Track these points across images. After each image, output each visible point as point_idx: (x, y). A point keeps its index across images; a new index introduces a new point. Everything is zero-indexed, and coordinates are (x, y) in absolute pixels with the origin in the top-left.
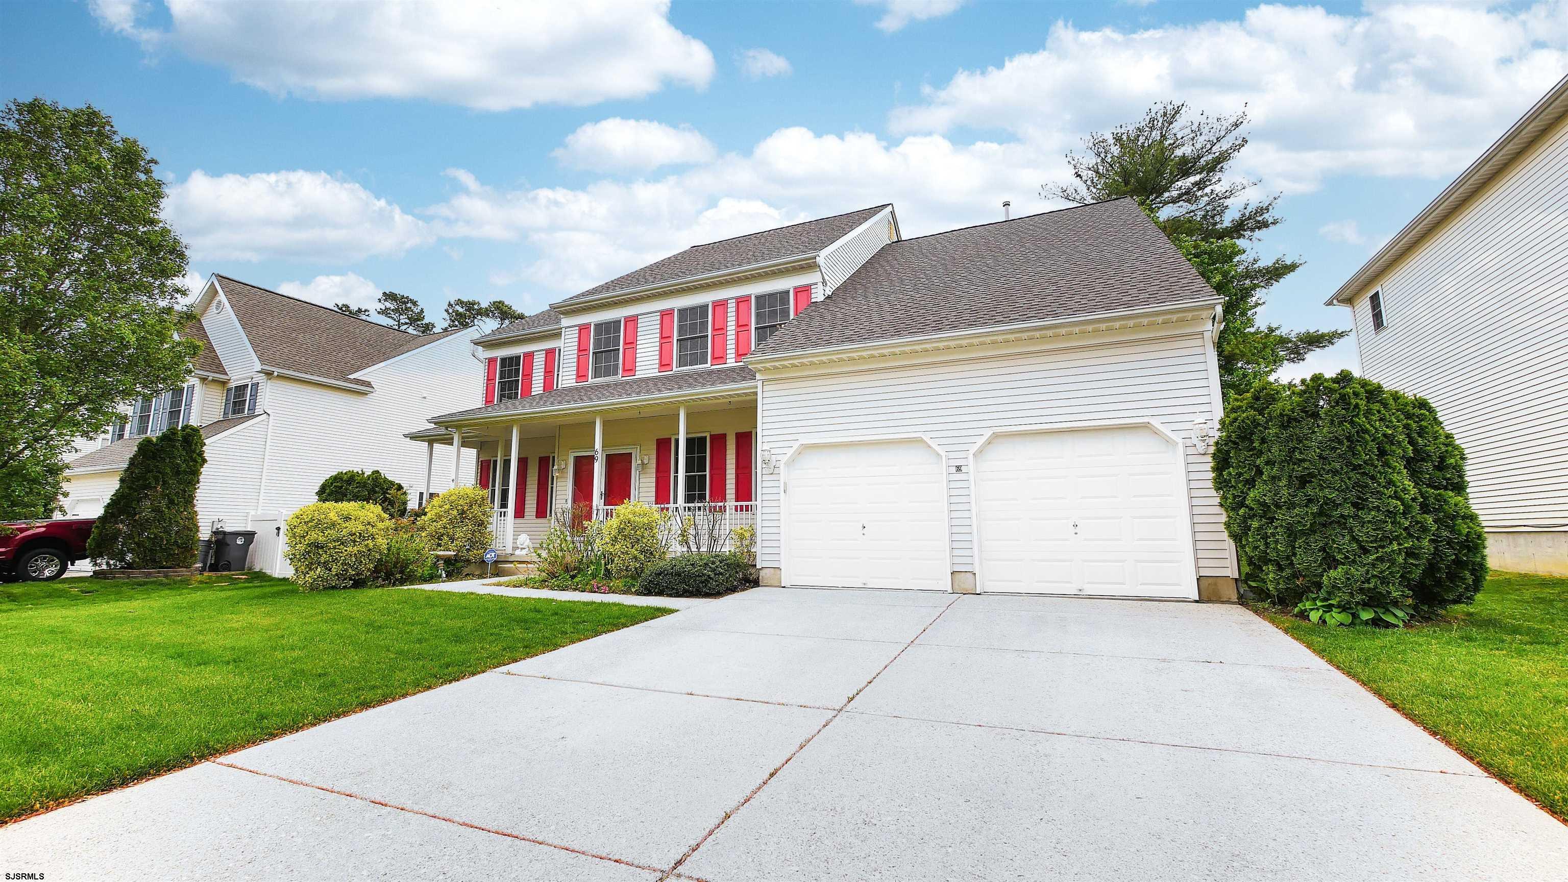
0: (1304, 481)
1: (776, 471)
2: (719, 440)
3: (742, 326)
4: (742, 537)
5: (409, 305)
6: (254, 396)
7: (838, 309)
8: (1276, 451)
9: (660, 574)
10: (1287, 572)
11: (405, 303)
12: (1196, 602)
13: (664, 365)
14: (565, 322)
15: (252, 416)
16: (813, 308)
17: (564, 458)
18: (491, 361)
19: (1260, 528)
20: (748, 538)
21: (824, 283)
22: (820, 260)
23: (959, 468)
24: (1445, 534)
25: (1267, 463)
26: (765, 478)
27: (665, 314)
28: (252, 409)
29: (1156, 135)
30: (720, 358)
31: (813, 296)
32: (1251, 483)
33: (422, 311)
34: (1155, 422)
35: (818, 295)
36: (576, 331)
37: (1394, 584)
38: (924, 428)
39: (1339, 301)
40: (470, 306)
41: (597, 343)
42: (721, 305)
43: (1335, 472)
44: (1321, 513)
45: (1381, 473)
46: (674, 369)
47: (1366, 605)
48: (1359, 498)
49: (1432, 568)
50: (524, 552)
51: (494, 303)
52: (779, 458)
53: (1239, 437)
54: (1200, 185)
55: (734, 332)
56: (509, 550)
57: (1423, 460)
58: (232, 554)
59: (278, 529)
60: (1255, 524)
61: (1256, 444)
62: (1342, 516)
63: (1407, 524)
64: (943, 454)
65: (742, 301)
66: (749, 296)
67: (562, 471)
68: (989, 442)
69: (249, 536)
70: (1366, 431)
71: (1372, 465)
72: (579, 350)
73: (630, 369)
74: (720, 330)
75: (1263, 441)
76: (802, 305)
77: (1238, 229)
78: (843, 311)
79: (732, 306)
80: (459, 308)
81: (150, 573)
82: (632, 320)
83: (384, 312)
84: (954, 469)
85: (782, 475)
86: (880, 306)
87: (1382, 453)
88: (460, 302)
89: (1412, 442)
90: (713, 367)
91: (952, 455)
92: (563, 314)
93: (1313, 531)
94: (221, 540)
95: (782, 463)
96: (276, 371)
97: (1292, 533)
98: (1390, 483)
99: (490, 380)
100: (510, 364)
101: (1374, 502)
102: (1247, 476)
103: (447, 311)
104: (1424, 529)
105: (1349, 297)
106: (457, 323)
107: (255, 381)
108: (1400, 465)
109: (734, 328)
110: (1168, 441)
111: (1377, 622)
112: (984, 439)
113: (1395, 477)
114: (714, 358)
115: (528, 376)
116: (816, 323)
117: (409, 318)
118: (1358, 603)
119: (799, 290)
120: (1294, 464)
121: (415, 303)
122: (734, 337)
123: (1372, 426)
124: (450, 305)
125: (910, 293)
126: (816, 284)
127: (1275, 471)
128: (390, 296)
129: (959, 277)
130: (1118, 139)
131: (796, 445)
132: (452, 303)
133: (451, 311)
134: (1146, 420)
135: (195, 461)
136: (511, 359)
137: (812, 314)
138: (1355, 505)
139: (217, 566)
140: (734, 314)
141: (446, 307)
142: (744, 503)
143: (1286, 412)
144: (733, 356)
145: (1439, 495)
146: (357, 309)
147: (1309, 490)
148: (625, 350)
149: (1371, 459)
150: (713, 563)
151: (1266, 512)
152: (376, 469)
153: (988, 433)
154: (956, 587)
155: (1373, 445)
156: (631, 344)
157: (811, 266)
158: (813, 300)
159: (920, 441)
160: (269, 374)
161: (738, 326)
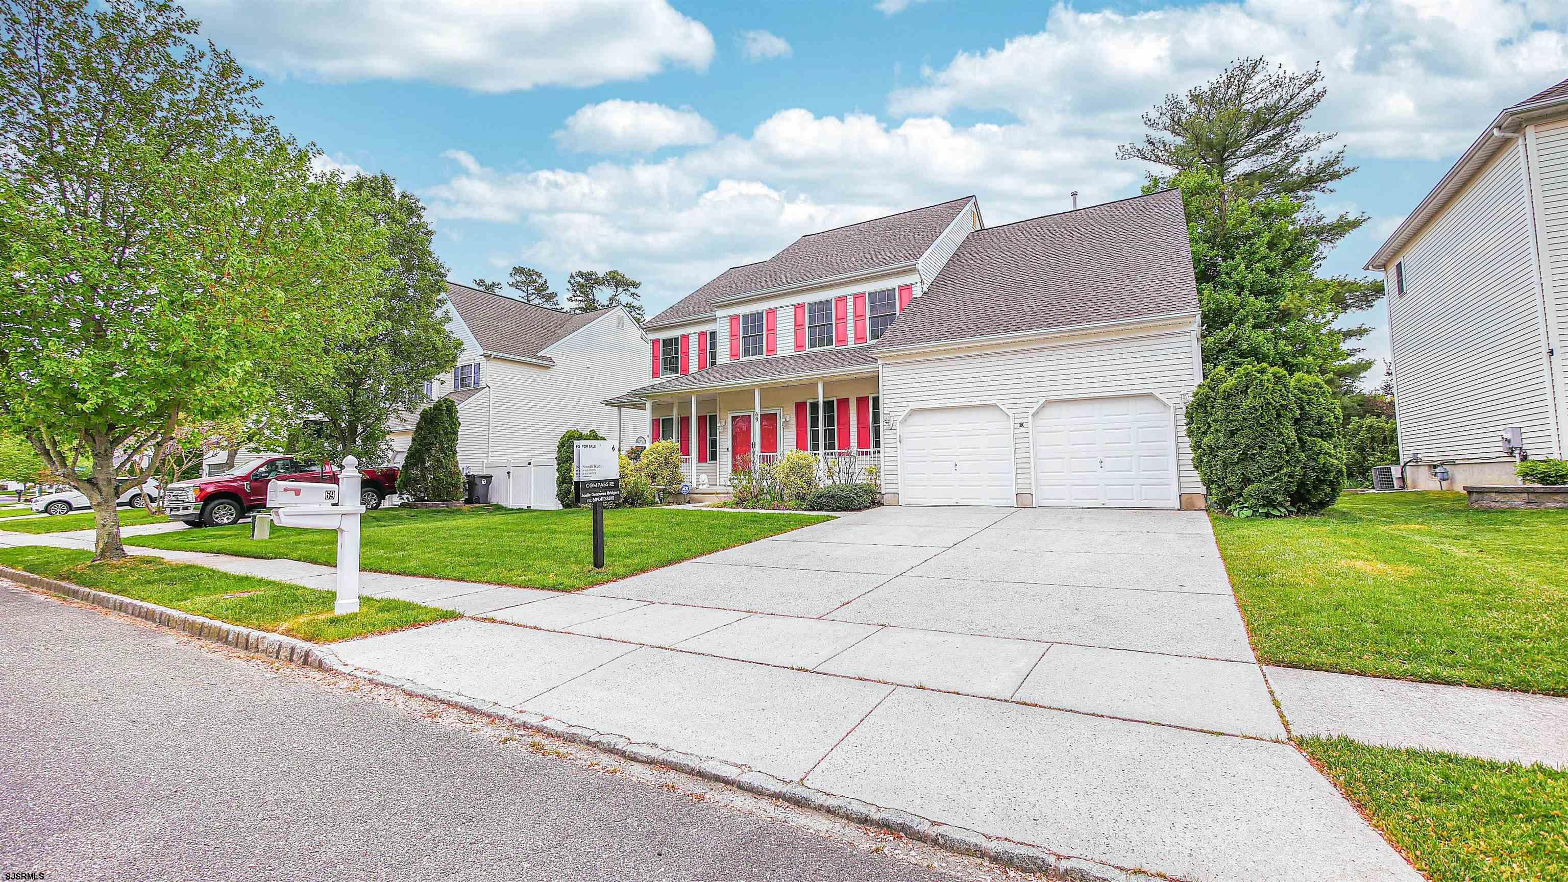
0: (1232, 433)
1: (894, 427)
2: (844, 403)
3: (858, 316)
4: (871, 473)
5: (534, 277)
6: (477, 373)
7: (933, 306)
8: (1220, 414)
9: (821, 497)
10: (1223, 488)
11: (531, 275)
12: (1179, 510)
13: (799, 346)
14: (719, 313)
15: (478, 389)
16: (914, 304)
17: (724, 417)
18: (655, 342)
19: (1208, 461)
20: (874, 472)
21: (922, 283)
22: (919, 267)
23: (1022, 425)
24: (1311, 463)
25: (1214, 421)
26: (886, 432)
27: (798, 307)
28: (477, 383)
29: (1232, 91)
30: (842, 341)
31: (913, 293)
32: (1205, 433)
33: (546, 281)
34: (1156, 393)
35: (917, 292)
36: (728, 320)
37: (1280, 494)
38: (999, 397)
39: (1374, 267)
40: (588, 276)
41: (745, 329)
42: (842, 299)
43: (1250, 428)
44: (1243, 453)
45: (1276, 429)
46: (807, 350)
47: (1264, 506)
48: (1263, 443)
49: (1301, 484)
50: (705, 487)
51: (610, 273)
52: (896, 418)
53: (1198, 405)
54: (1277, 138)
55: (852, 321)
56: (694, 485)
57: (1308, 419)
58: (479, 491)
59: (509, 473)
60: (1205, 459)
61: (1208, 409)
62: (1252, 454)
63: (1288, 458)
64: (1011, 415)
65: (858, 297)
66: (864, 293)
67: (724, 427)
68: (1043, 407)
69: (489, 478)
70: (1270, 404)
71: (1272, 423)
72: (731, 336)
73: (772, 350)
74: (842, 319)
75: (1213, 407)
76: (906, 300)
77: (1312, 181)
78: (938, 307)
79: (850, 302)
80: (579, 279)
81: (439, 505)
82: (772, 312)
83: (516, 285)
84: (1019, 425)
85: (898, 430)
86: (966, 305)
87: (1279, 415)
88: (580, 274)
89: (1301, 408)
90: (837, 348)
91: (1017, 416)
92: (717, 307)
93: (1237, 463)
94: (472, 481)
95: (898, 422)
96: (493, 354)
97: (1225, 465)
98: (1281, 434)
99: (655, 357)
100: (671, 343)
101: (1270, 445)
102: (1202, 429)
103: (569, 282)
104: (1298, 461)
105: (1382, 263)
106: (578, 292)
107: (476, 362)
108: (1289, 424)
109: (852, 318)
110: (1165, 405)
111: (1267, 515)
112: (1040, 404)
113: (1284, 431)
114: (838, 341)
115: (686, 353)
116: (918, 319)
117: (535, 289)
118: (1261, 505)
119: (901, 289)
120: (1229, 422)
121: (540, 276)
122: (853, 325)
123: (1273, 400)
124: (572, 276)
125: (989, 292)
126: (916, 283)
127: (1217, 427)
128: (518, 271)
129: (1027, 277)
130: (1195, 98)
131: (908, 409)
132: (574, 274)
133: (573, 282)
134: (1150, 391)
135: (455, 424)
136: (671, 340)
137: (914, 309)
138: (1260, 447)
139: (472, 500)
140: (852, 307)
141: (569, 279)
142: (865, 450)
143: (1228, 390)
144: (853, 339)
145: (1314, 440)
146: (491, 283)
147: (1235, 439)
148: (767, 335)
149: (1271, 420)
150: (855, 489)
151: (1212, 451)
152: (592, 429)
153: (1042, 401)
154: (1019, 503)
155: (1274, 412)
156: (772, 330)
157: (912, 270)
158: (914, 296)
159: (995, 406)
160: (487, 356)
161: (856, 316)
